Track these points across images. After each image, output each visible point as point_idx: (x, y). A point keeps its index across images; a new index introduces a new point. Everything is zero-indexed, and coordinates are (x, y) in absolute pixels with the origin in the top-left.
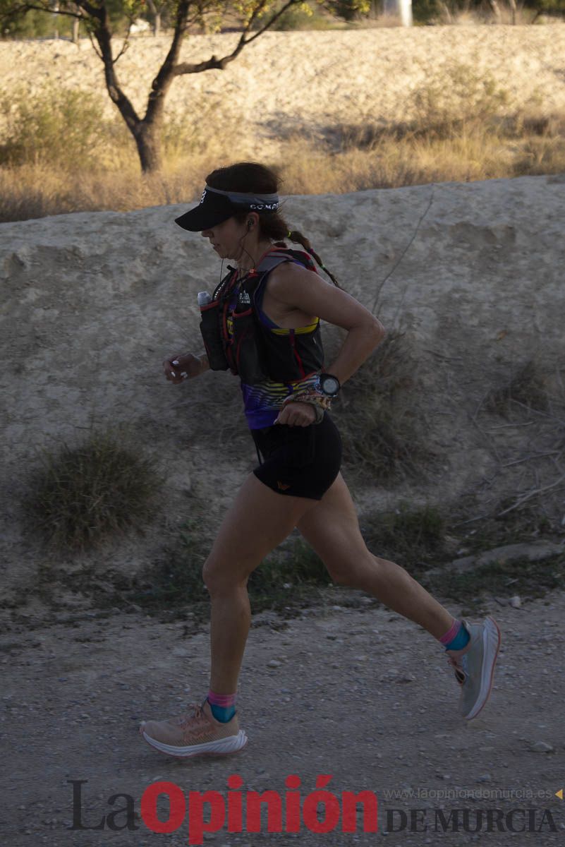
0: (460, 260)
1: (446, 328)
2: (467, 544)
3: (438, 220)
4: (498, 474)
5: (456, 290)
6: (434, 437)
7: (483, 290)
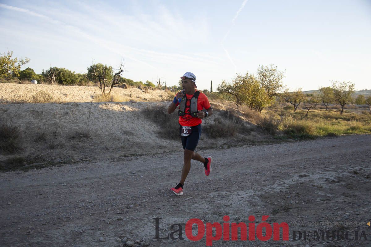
0: (32, 116)
1: (27, 128)
2: (28, 163)
3: (28, 109)
4: (36, 152)
5: (30, 121)
6: (23, 146)
7: (36, 121)
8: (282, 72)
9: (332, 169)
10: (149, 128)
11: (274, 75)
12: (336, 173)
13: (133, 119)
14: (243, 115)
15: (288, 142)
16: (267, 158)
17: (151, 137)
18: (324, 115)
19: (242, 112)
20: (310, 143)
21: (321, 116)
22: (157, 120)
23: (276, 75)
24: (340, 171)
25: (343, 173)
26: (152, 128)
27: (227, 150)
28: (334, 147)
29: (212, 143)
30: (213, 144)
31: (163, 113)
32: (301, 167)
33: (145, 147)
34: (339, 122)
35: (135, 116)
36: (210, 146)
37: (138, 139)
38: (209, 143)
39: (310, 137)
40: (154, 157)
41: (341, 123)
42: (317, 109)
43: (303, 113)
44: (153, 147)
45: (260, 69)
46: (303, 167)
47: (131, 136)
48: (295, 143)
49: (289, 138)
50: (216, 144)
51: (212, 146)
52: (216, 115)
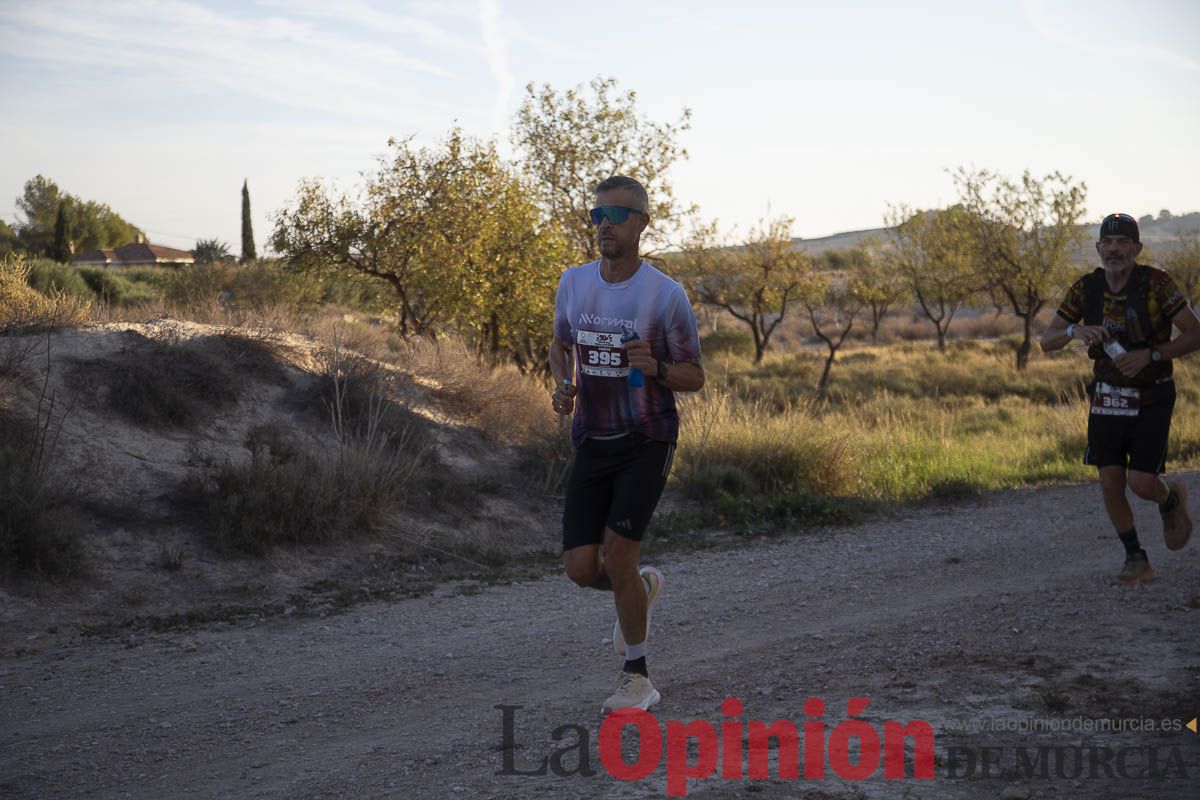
8: (664, 130)
9: (933, 688)
11: (619, 147)
12: (953, 710)
14: (431, 397)
15: (702, 547)
16: (565, 654)
18: (924, 374)
19: (425, 382)
20: (825, 545)
21: (908, 380)
23: (634, 146)
24: (973, 699)
25: (987, 712)
27: (328, 619)
28: (956, 561)
29: (239, 584)
30: (245, 588)
32: (758, 689)
34: (1004, 417)
36: (226, 605)
38: (219, 585)
39: (827, 511)
41: (1014, 417)
42: (887, 342)
43: (801, 374)
45: (536, 110)
46: (767, 691)
48: (743, 555)
49: (708, 523)
50: (264, 587)
51: (235, 604)
52: (259, 410)
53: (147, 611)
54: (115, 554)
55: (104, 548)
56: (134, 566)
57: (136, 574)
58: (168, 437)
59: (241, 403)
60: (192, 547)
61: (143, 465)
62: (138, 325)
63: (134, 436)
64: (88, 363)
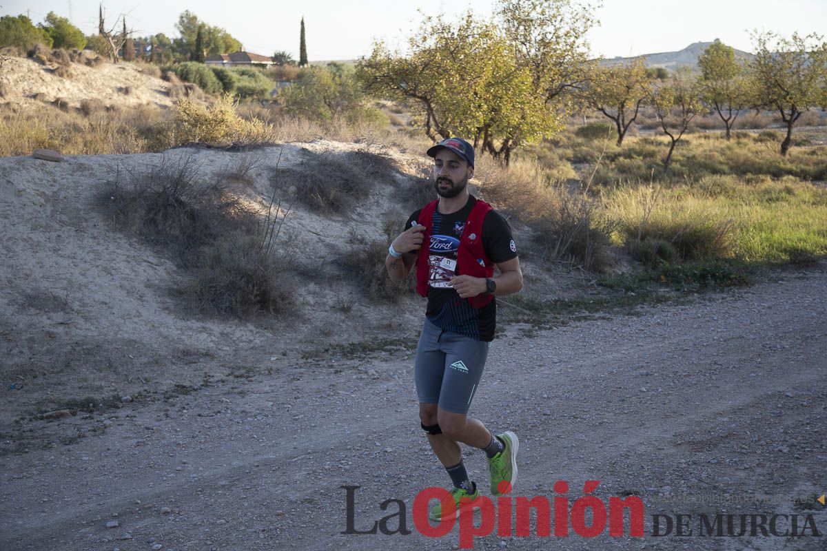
8: (587, 7)
10: (127, 271)
11: (559, 18)
13: (59, 236)
15: (660, 301)
17: (144, 313)
20: (739, 304)
21: (721, 163)
22: (158, 233)
23: (567, 18)
26: (144, 272)
29: (386, 322)
30: (390, 325)
31: (181, 203)
33: (124, 360)
34: (789, 191)
35: (64, 218)
36: (380, 337)
37: (88, 325)
38: (375, 323)
40: (173, 412)
41: (794, 191)
44: (157, 362)
47: (59, 316)
49: (655, 281)
50: (401, 325)
51: (385, 336)
52: (381, 201)
53: (335, 340)
54: (311, 299)
55: (304, 294)
56: (323, 309)
57: (325, 314)
58: (330, 219)
59: (371, 197)
60: (355, 296)
61: (319, 239)
62: (307, 145)
63: (312, 219)
64: (283, 172)
